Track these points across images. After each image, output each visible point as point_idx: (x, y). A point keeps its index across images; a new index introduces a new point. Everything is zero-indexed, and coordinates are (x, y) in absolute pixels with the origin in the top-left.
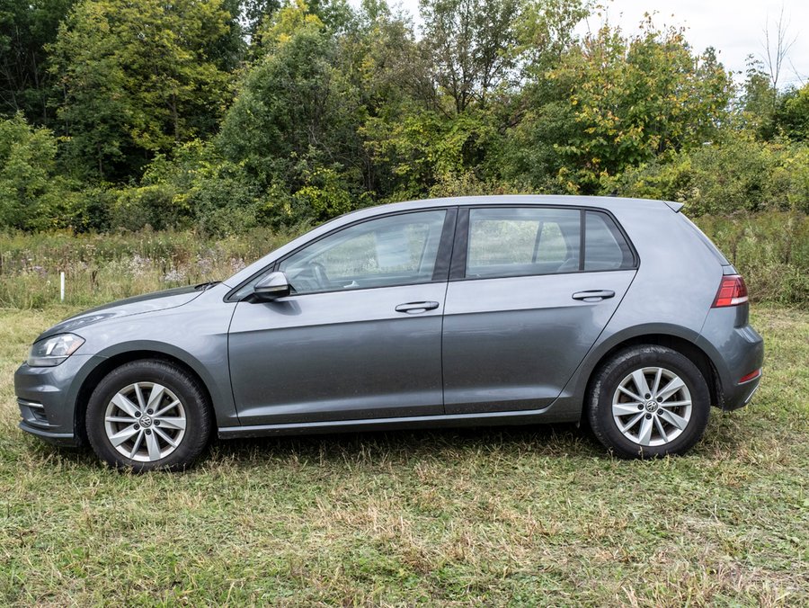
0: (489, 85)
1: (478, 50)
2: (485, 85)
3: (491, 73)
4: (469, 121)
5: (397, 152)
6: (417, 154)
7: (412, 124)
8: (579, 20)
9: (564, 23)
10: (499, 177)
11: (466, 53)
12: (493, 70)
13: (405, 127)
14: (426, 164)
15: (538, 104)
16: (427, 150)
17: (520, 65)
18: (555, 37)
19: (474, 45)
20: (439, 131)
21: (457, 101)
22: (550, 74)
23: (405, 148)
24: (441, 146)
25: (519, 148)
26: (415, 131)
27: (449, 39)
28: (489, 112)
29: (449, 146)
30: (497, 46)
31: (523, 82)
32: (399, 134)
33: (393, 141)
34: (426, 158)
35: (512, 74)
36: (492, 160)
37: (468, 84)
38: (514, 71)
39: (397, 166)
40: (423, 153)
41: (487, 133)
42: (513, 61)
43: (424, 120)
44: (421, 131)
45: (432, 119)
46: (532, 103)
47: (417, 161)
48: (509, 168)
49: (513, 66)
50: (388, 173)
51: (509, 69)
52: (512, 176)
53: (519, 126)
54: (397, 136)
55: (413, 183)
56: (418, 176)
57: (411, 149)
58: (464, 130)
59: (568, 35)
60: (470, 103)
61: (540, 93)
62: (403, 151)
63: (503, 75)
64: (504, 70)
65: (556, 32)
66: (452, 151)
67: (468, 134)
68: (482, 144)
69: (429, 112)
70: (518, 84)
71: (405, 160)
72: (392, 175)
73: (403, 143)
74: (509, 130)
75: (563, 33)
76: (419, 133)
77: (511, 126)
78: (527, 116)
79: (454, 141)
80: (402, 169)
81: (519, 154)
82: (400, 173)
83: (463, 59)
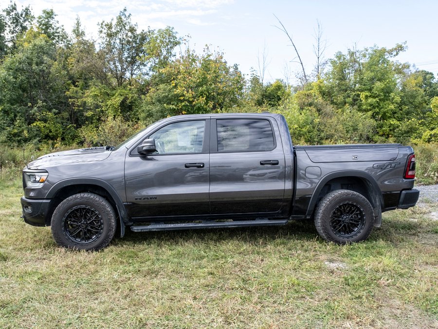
0: (134, 74)
1: (128, 57)
2: (132, 75)
3: (134, 68)
4: (123, 91)
5: (87, 105)
6: (97, 106)
7: (94, 91)
8: (176, 46)
9: (169, 47)
10: (138, 119)
11: (122, 58)
12: (136, 67)
13: (91, 93)
14: (102, 111)
15: (157, 85)
16: (102, 104)
17: (149, 65)
18: (165, 53)
19: (126, 54)
20: (108, 95)
21: (118, 81)
22: (162, 70)
23: (91, 103)
24: (109, 103)
25: (148, 105)
26: (96, 95)
27: (113, 51)
28: (133, 87)
29: (113, 102)
30: (137, 55)
31: (151, 73)
32: (88, 96)
33: (85, 99)
34: (102, 108)
35: (145, 69)
36: (135, 111)
37: (124, 74)
38: (146, 67)
39: (87, 112)
40: (100, 106)
41: (132, 97)
42: (145, 63)
43: (100, 89)
44: (99, 95)
45: (105, 89)
46: (155, 84)
47: (97, 110)
48: (143, 115)
49: (145, 65)
50: (82, 115)
51: (143, 67)
52: (145, 119)
53: (148, 95)
54: (86, 97)
55: (95, 121)
56: (98, 117)
57: (94, 104)
58: (121, 95)
59: (171, 52)
60: (124, 83)
61: (157, 79)
62: (90, 104)
63: (140, 70)
64: (141, 67)
65: (165, 51)
66: (115, 105)
67: (123, 97)
68: (130, 103)
69: (103, 86)
70: (148, 74)
71: (90, 109)
72: (85, 117)
73: (89, 101)
74: (143, 96)
75: (169, 52)
76: (98, 96)
77: (144, 94)
78: (151, 90)
79: (117, 100)
80: (89, 114)
81: (147, 108)
82: (88, 116)
83: (121, 61)
